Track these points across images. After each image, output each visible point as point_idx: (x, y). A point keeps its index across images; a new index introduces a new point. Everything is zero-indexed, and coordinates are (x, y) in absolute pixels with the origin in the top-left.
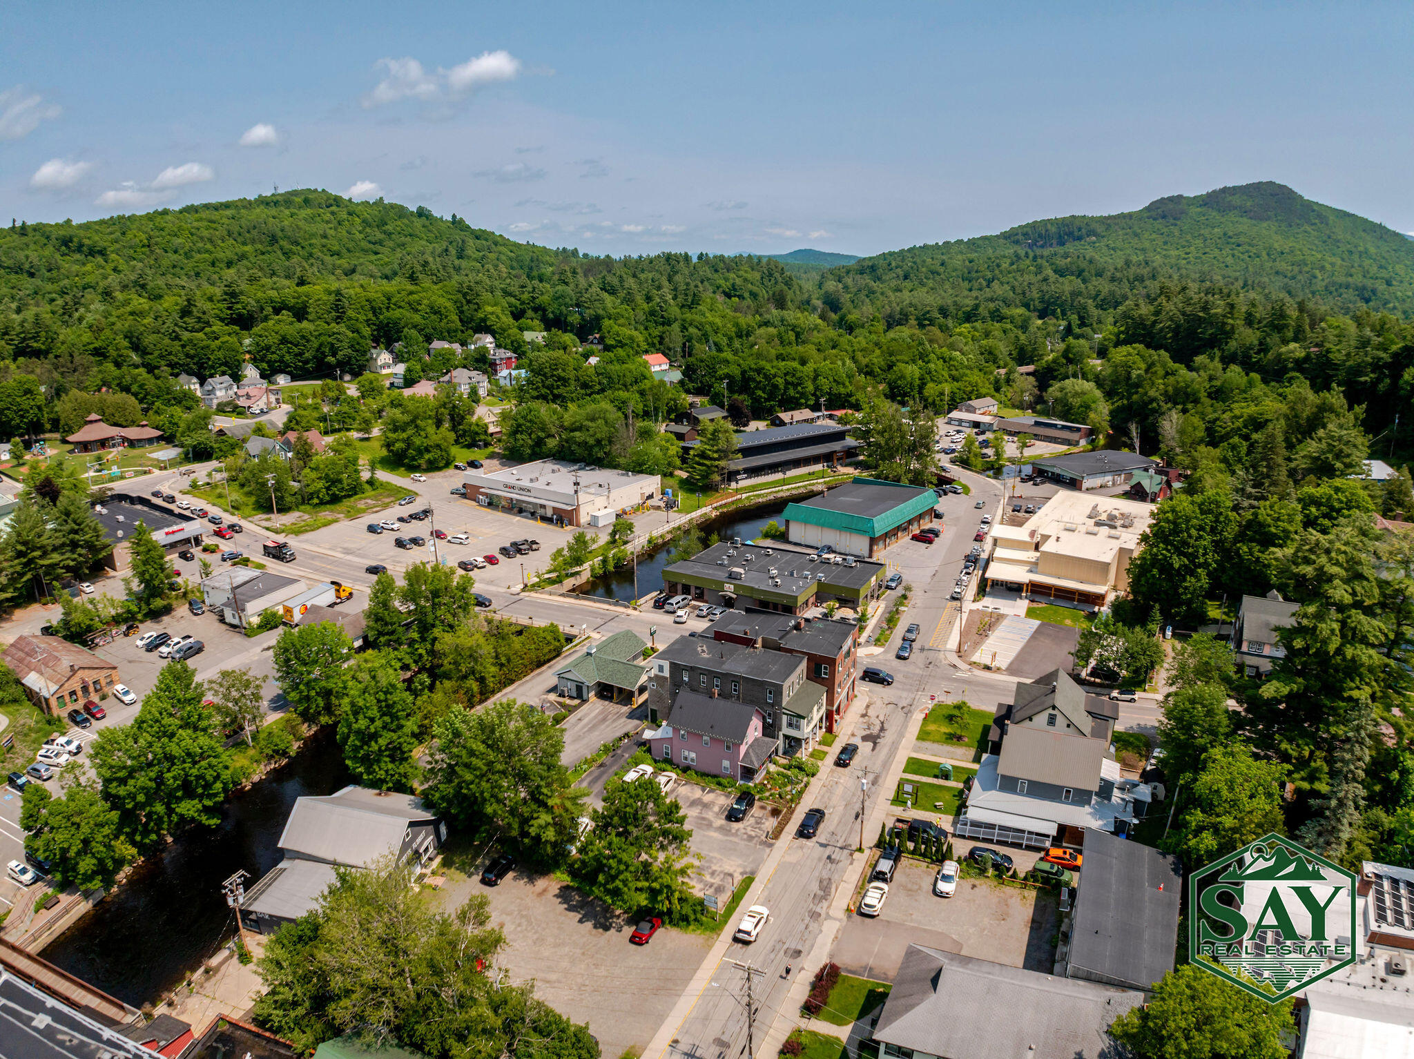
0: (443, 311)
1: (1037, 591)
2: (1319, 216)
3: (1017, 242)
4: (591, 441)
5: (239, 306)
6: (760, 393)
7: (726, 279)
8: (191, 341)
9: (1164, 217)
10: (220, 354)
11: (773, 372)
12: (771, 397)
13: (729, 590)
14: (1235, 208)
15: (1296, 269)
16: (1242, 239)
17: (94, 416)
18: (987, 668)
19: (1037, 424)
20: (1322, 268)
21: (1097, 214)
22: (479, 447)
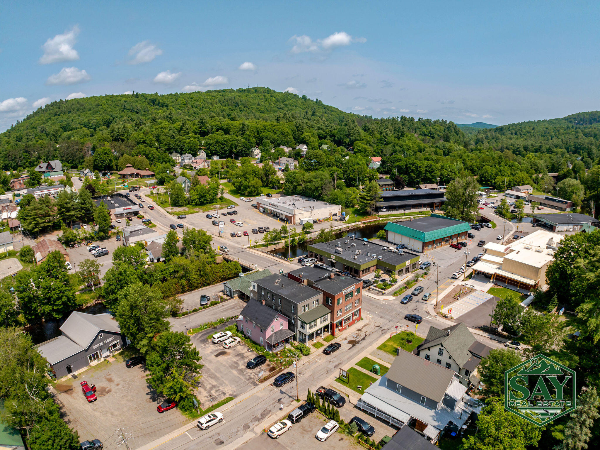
0: (286, 133)
1: (499, 279)
3: (571, 122)
4: (314, 188)
5: (204, 127)
6: (412, 174)
7: (427, 129)
8: (179, 139)
10: (189, 145)
11: (420, 165)
12: (418, 176)
13: (333, 258)
17: (129, 165)
18: (445, 317)
19: (547, 198)
22: (275, 188)
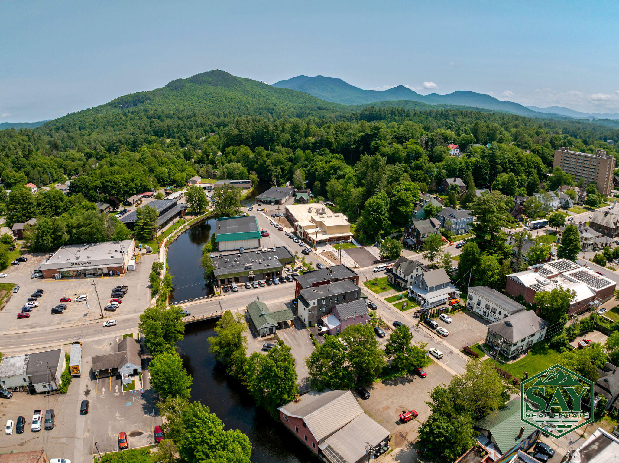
2: (239, 82)
3: (116, 107)
9: (176, 89)
13: (251, 274)
14: (205, 82)
15: (239, 104)
16: (214, 95)
19: (231, 183)
20: (249, 103)
21: (147, 90)
22: (11, 250)
